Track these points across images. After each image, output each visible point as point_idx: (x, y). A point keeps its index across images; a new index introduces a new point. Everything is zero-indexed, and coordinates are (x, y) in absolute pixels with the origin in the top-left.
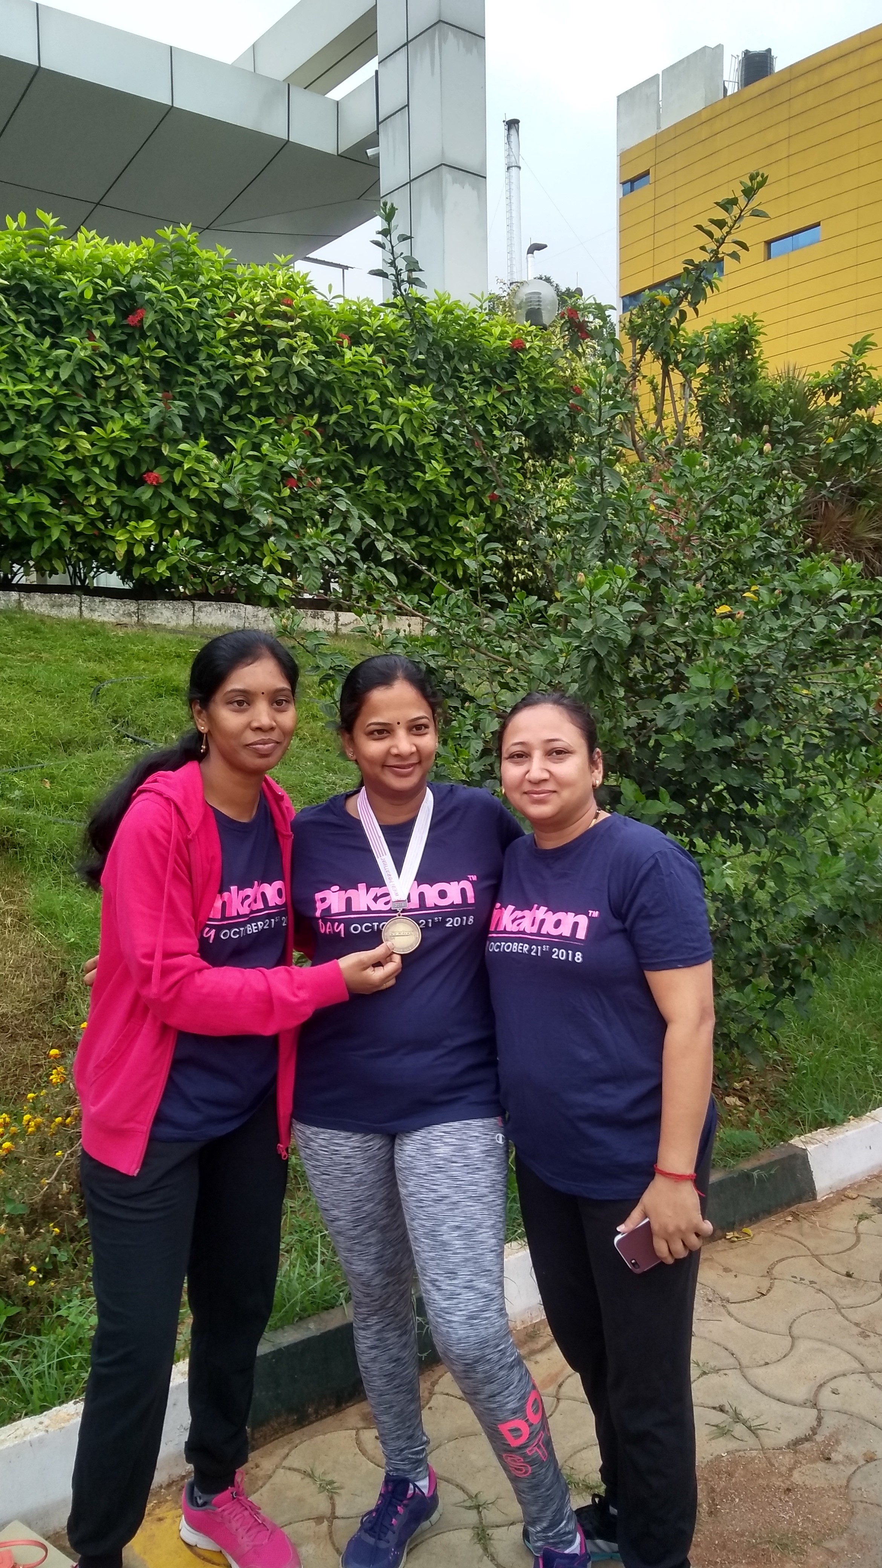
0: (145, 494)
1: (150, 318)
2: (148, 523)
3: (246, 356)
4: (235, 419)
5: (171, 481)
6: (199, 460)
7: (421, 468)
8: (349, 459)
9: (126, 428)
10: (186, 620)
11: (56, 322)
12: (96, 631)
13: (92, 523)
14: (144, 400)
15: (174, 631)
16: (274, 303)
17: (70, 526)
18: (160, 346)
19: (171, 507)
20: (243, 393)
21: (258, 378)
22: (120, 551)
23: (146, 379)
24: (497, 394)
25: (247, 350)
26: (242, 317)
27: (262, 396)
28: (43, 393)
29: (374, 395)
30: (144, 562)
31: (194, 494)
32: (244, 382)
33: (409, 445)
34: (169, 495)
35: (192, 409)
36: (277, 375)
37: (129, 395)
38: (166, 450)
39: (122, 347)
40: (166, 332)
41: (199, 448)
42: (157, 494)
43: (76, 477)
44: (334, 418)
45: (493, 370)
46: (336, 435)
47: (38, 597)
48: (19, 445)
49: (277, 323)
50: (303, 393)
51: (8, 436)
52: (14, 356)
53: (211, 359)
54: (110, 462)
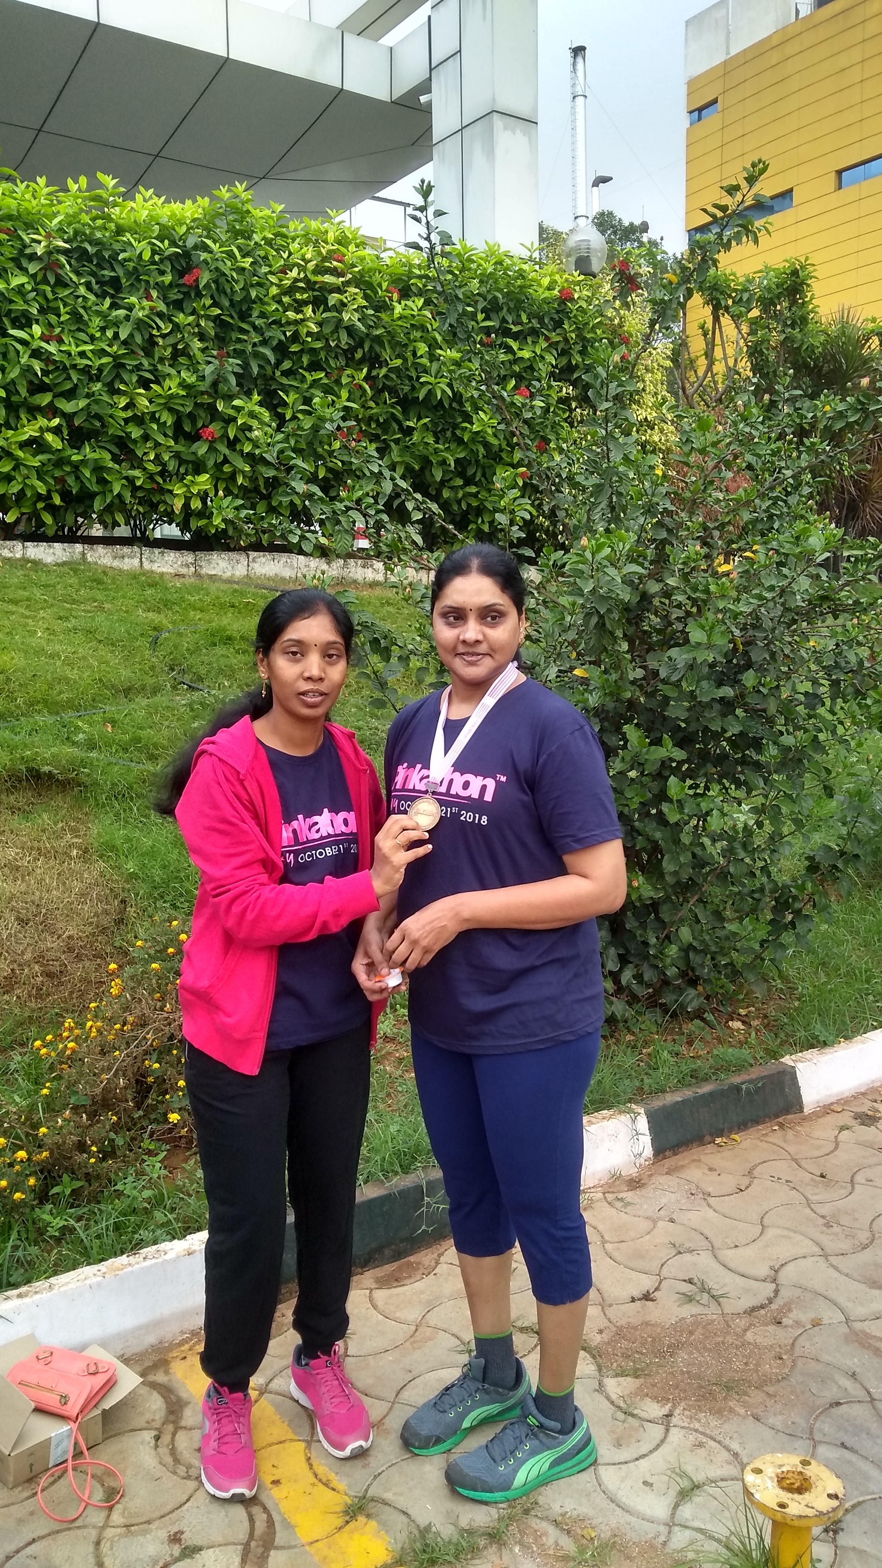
0: (201, 449)
1: (205, 278)
2: (204, 477)
3: (298, 312)
4: (286, 373)
5: (225, 435)
6: (252, 415)
7: (468, 419)
8: (398, 412)
9: (183, 385)
10: (240, 570)
11: (115, 283)
12: (154, 581)
13: (151, 477)
14: (200, 356)
15: (229, 581)
16: (325, 259)
17: (131, 481)
18: (215, 304)
19: (226, 461)
20: (294, 348)
21: (309, 334)
22: (178, 504)
23: (202, 337)
24: (544, 345)
25: (299, 306)
26: (294, 273)
27: (313, 351)
28: (103, 353)
29: (422, 348)
30: (201, 514)
31: (247, 448)
32: (295, 337)
33: (457, 397)
34: (223, 449)
35: (246, 366)
36: (327, 330)
37: (185, 353)
38: (220, 406)
39: (178, 305)
40: (221, 291)
41: (253, 403)
42: (212, 449)
43: (136, 433)
44: (384, 371)
45: (541, 320)
46: (385, 388)
47: (100, 549)
48: (82, 403)
49: (328, 279)
50: (352, 350)
51: (70, 394)
52: (76, 317)
53: (263, 315)
54: (167, 418)
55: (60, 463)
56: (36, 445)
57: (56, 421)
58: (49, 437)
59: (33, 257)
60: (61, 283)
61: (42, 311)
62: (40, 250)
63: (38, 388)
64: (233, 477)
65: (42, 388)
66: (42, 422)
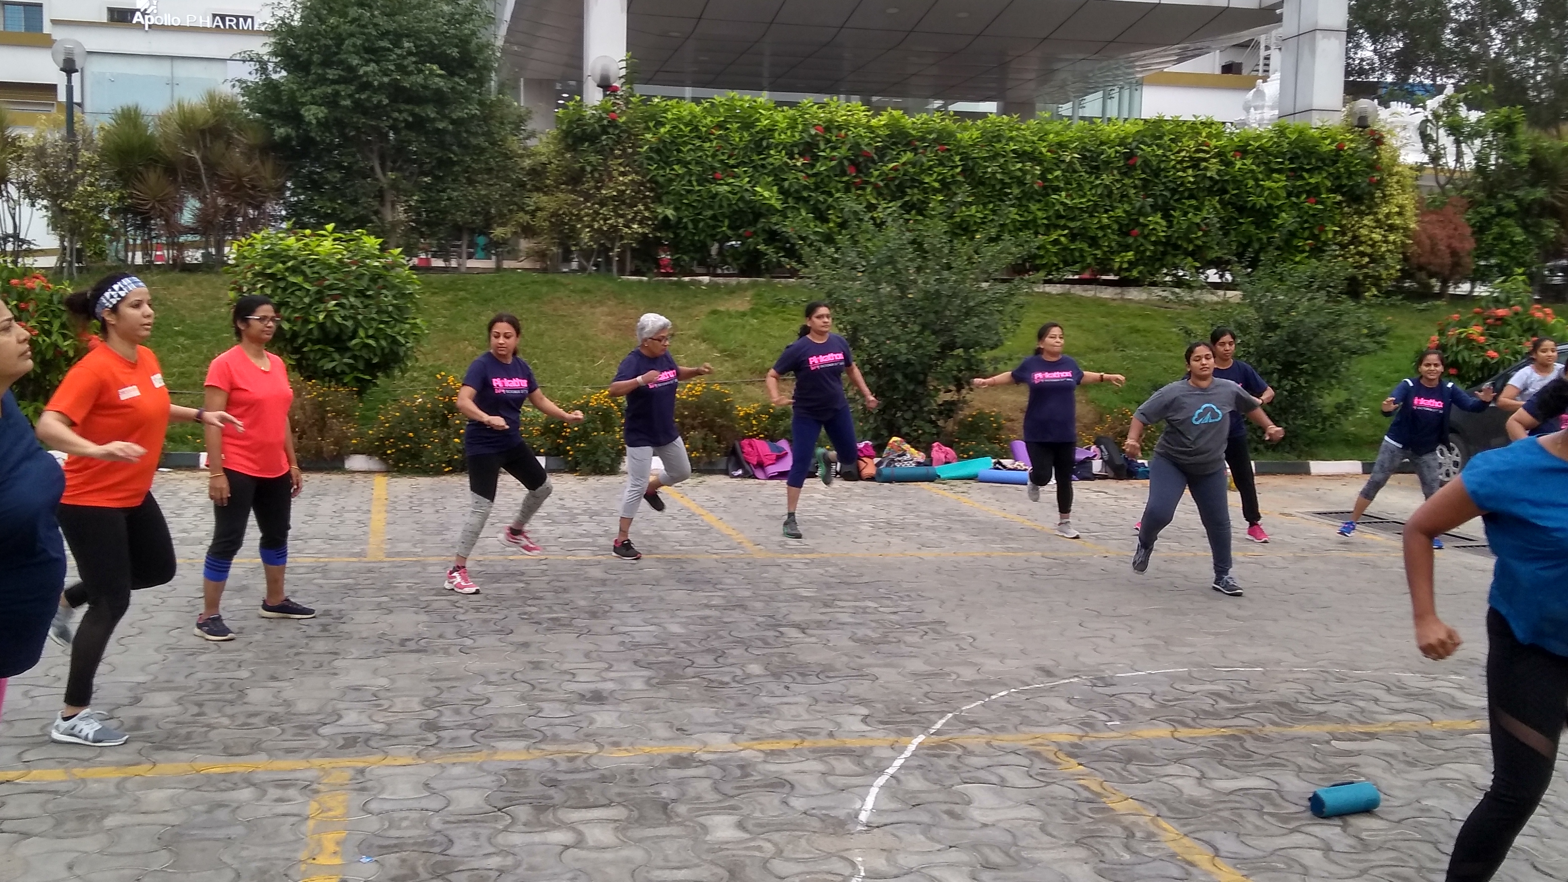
0: (1130, 240)
2: (1131, 253)
3: (1184, 172)
4: (1176, 201)
5: (1142, 233)
6: (1157, 223)
7: (1277, 217)
8: (1235, 215)
9: (1125, 211)
10: (1144, 296)
11: (1097, 168)
12: (1101, 301)
13: (1105, 253)
14: (1133, 196)
15: (1139, 302)
16: (1201, 145)
17: (1095, 255)
18: (1144, 172)
19: (1142, 245)
20: (1181, 189)
21: (1190, 182)
22: (1116, 266)
23: (1135, 187)
24: (1325, 175)
25: (1184, 170)
26: (1183, 154)
27: (1190, 190)
28: (1089, 200)
30: (1127, 270)
31: (1153, 239)
33: (1270, 206)
34: (1141, 240)
35: (1156, 201)
36: (1199, 179)
37: (1127, 196)
38: (1141, 220)
39: (1125, 174)
40: (1147, 166)
41: (1158, 218)
42: (1136, 240)
43: (1100, 234)
44: (1228, 196)
45: (1324, 162)
46: (1229, 203)
47: (1077, 287)
48: (1078, 223)
49: (1201, 155)
50: (1212, 187)
51: (1073, 219)
52: (1079, 185)
53: (1166, 177)
54: (1116, 227)
55: (1065, 249)
56: (1056, 242)
57: (1066, 232)
58: (1063, 239)
59: (1063, 161)
60: (1075, 171)
61: (1066, 184)
62: (1068, 159)
63: (1060, 217)
64: (1144, 251)
65: (1062, 217)
66: (1060, 232)
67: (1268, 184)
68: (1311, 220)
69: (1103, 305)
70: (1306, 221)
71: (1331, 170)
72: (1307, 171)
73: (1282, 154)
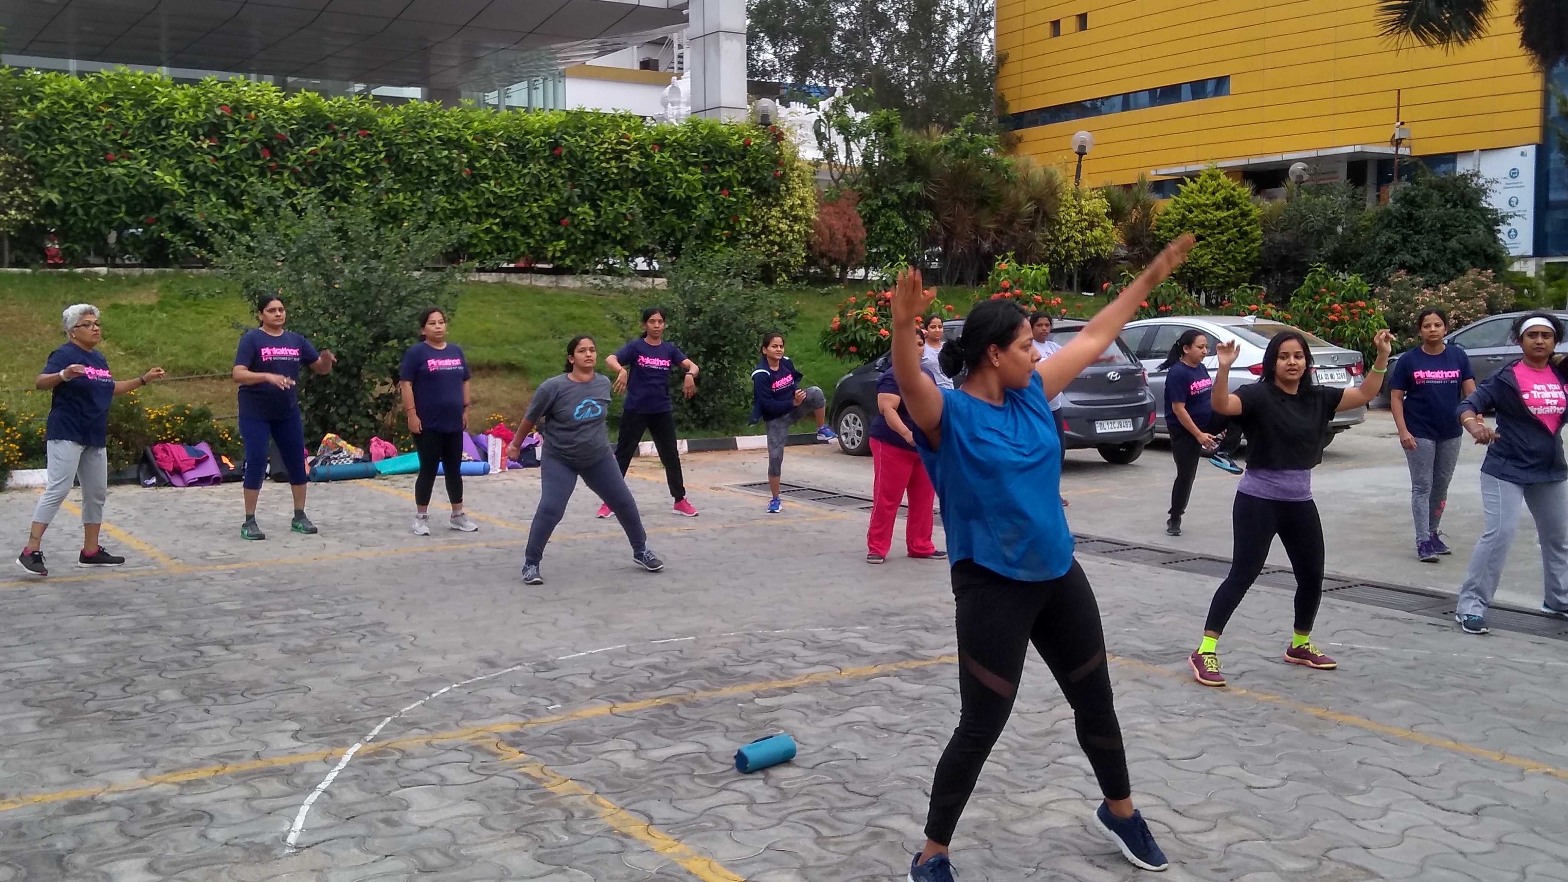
0: (561, 229)
1: (564, 152)
2: (563, 242)
3: (608, 163)
4: (602, 191)
5: (573, 222)
6: (585, 213)
7: (695, 208)
8: (658, 205)
9: (554, 201)
10: (578, 284)
11: (524, 157)
12: (538, 291)
13: (537, 241)
14: (561, 186)
15: (573, 290)
17: (528, 244)
18: (569, 162)
19: (573, 234)
20: (606, 180)
21: (614, 173)
22: (550, 255)
23: (562, 177)
24: (735, 168)
25: (608, 161)
27: (614, 180)
28: (518, 189)
29: (670, 175)
30: (560, 258)
31: (583, 228)
32: (607, 175)
33: (689, 197)
34: (572, 229)
35: (583, 191)
36: (622, 171)
37: (555, 185)
38: (570, 209)
39: (552, 164)
40: (572, 156)
41: (586, 208)
42: (566, 229)
43: (532, 224)
44: (650, 187)
45: (733, 156)
46: (651, 194)
47: (513, 275)
48: (509, 212)
49: (623, 147)
50: (635, 178)
51: (504, 208)
52: (507, 173)
53: (592, 168)
54: (546, 216)
55: (498, 237)
56: (488, 231)
57: (498, 220)
58: (495, 228)
59: (491, 150)
60: (503, 160)
61: (494, 172)
62: (494, 148)
63: (489, 205)
64: (576, 240)
65: (493, 206)
66: (491, 220)
67: (685, 176)
68: (726, 211)
69: (539, 293)
70: (722, 212)
71: (741, 164)
72: (720, 165)
73: (696, 149)
